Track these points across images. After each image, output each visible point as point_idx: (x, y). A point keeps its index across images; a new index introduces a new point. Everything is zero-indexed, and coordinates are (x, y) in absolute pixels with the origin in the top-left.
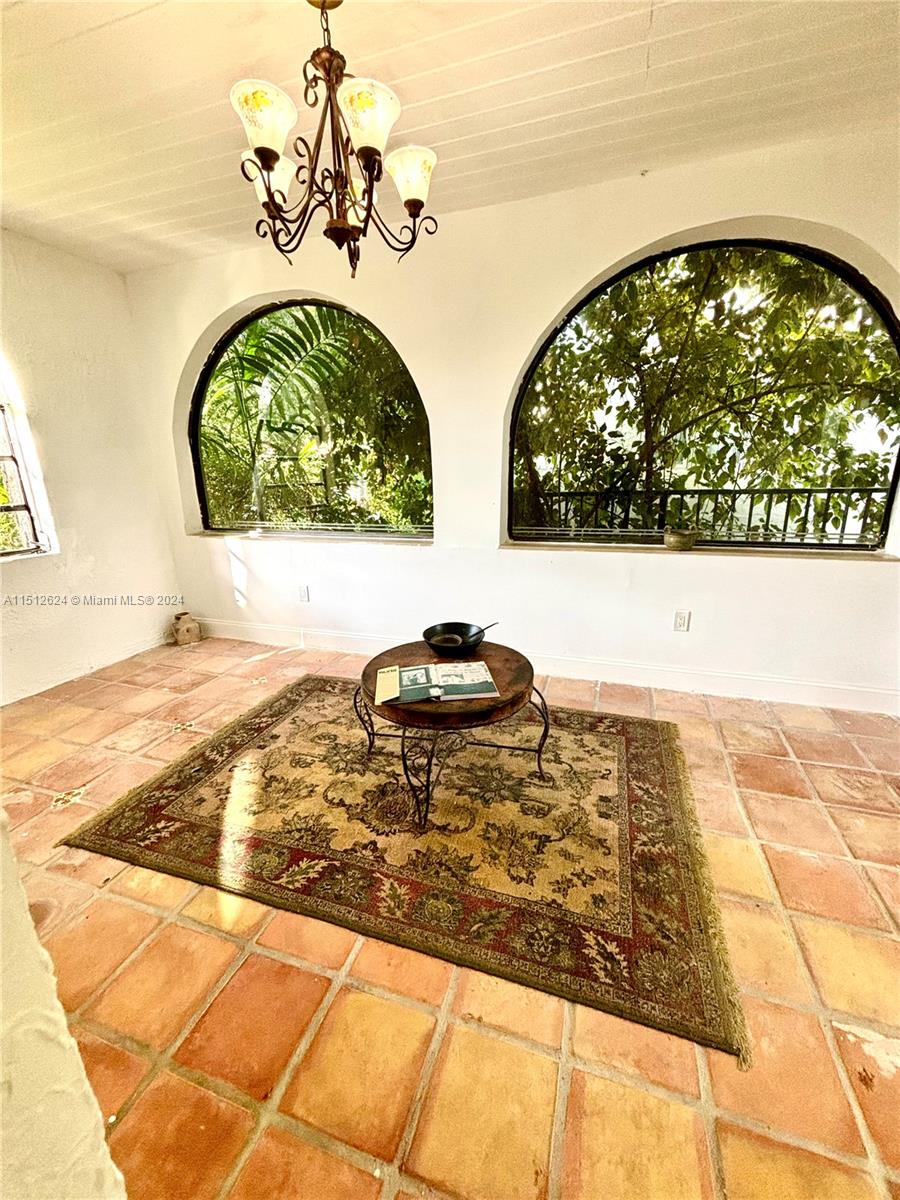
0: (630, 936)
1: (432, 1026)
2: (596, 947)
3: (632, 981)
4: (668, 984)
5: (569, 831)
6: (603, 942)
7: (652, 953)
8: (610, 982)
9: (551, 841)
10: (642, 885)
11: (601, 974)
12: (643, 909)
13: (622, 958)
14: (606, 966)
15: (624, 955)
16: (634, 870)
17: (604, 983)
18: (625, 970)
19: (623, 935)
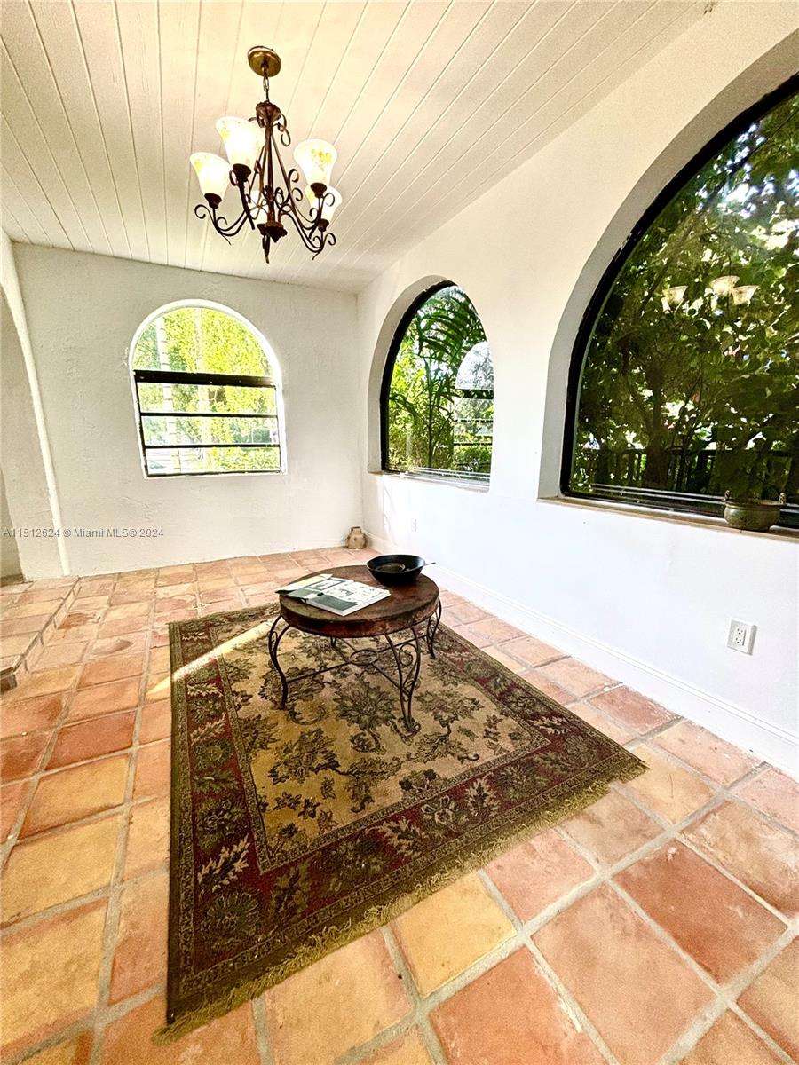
0: (262, 872)
1: (114, 805)
2: (232, 854)
3: (209, 895)
4: (221, 925)
5: (358, 773)
6: (242, 856)
7: (253, 897)
8: (200, 881)
9: (333, 769)
10: (334, 852)
11: (205, 871)
12: (303, 867)
13: (231, 877)
14: (215, 870)
15: (235, 877)
16: (352, 838)
17: (196, 876)
18: (219, 886)
19: (260, 867)
